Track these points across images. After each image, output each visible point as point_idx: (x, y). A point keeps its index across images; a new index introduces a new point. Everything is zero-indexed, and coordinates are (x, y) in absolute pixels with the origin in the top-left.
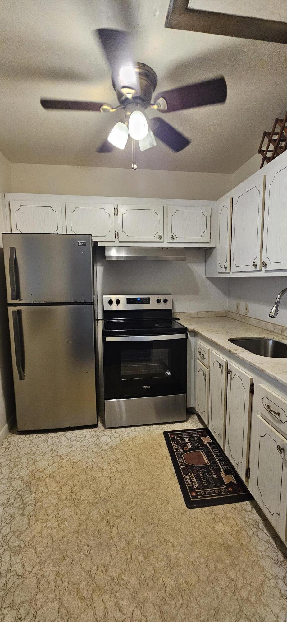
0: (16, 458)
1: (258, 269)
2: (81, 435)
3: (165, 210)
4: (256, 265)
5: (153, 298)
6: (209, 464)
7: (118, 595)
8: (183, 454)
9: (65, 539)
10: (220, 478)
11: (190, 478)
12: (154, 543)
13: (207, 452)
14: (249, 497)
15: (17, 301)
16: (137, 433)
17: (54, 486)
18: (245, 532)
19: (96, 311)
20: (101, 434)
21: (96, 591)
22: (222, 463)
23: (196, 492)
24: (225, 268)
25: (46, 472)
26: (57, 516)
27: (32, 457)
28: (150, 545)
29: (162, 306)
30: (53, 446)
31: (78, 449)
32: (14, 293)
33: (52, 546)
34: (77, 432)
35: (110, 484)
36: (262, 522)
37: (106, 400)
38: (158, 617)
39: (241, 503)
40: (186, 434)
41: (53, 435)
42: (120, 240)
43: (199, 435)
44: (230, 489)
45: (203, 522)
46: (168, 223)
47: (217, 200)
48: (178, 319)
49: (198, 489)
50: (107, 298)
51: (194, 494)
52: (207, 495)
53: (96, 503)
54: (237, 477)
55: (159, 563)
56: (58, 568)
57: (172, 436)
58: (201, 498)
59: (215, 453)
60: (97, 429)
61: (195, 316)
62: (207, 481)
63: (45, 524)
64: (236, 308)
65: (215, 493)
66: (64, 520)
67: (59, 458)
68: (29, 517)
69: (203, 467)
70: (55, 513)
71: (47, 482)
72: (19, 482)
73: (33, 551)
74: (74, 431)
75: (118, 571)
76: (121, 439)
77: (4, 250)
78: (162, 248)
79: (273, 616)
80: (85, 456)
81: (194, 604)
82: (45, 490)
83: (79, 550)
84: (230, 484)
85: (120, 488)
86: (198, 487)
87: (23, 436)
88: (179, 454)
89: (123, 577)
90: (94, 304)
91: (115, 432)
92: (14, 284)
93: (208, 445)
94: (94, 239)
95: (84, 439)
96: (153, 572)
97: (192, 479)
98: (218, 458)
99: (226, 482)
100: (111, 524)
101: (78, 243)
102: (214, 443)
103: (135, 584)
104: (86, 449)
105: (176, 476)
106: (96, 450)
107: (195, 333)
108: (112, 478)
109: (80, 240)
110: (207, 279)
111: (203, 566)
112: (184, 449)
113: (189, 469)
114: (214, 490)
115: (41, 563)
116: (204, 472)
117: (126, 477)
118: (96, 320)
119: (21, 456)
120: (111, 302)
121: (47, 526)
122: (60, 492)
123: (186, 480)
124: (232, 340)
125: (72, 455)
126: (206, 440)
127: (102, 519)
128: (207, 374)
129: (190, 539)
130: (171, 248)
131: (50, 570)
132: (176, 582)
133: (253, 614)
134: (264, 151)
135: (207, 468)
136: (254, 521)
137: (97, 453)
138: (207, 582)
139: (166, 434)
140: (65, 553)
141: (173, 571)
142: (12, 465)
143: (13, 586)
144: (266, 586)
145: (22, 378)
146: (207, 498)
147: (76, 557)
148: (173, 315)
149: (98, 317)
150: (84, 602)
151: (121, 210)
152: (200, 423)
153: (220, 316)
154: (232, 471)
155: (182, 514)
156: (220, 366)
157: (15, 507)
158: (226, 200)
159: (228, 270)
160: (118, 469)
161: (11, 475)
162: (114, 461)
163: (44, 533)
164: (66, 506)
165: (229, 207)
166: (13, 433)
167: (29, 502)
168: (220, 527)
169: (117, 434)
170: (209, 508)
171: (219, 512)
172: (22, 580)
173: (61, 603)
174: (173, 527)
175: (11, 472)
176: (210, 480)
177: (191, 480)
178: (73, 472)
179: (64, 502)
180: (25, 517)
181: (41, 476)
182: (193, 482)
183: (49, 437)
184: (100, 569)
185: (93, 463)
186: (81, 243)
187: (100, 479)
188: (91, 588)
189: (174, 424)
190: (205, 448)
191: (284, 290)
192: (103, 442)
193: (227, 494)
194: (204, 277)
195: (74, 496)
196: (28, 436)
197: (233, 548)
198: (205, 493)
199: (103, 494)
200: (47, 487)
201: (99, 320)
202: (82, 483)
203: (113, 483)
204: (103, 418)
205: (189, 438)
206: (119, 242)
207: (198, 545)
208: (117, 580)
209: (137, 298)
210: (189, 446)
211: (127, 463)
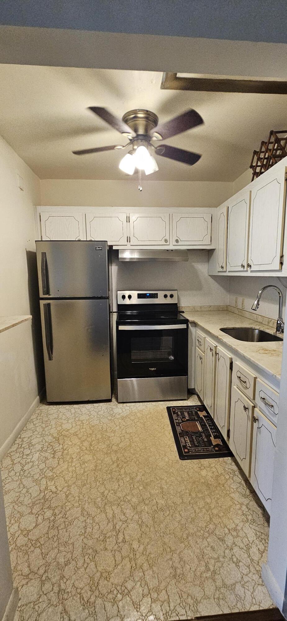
0: (46, 421)
1: (245, 269)
2: (98, 407)
3: (171, 217)
4: (244, 266)
5: (161, 294)
6: (202, 431)
7: (123, 507)
8: (181, 423)
9: (86, 474)
10: (210, 442)
11: (185, 440)
12: (151, 480)
13: (202, 423)
14: (230, 454)
15: (47, 296)
16: (144, 407)
17: (76, 441)
18: (223, 477)
19: (111, 305)
20: (114, 407)
21: (108, 504)
22: (213, 431)
23: (189, 449)
24: (222, 267)
25: (70, 431)
26: (79, 460)
27: (59, 421)
28: (149, 480)
29: (169, 301)
30: (75, 414)
31: (96, 417)
32: (45, 289)
33: (76, 477)
34: (95, 404)
35: (120, 441)
36: (238, 470)
37: (119, 379)
38: (151, 520)
39: (224, 458)
40: (186, 409)
41: (75, 406)
42: (132, 243)
43: (196, 410)
44: (216, 449)
45: (191, 469)
46: (173, 228)
47: (217, 207)
48: (183, 312)
49: (190, 447)
50: (120, 293)
51: (186, 450)
52: (197, 451)
53: (109, 453)
54: (223, 440)
55: (154, 491)
56: (81, 490)
57: (174, 410)
58: (191, 453)
59: (208, 423)
60: (111, 403)
61: (199, 310)
62: (199, 442)
63: (70, 464)
64: (235, 303)
65: (204, 451)
66: (84, 463)
67: (80, 422)
68: (59, 459)
69: (197, 433)
70: (78, 458)
71: (71, 438)
72: (50, 437)
73: (63, 479)
74: (92, 404)
75: (124, 494)
76: (131, 411)
77: (37, 254)
78: (168, 250)
79: (234, 524)
80: (101, 422)
81: (177, 515)
82: (70, 443)
83: (96, 480)
84: (217, 445)
85: (128, 444)
86: (190, 446)
87: (52, 406)
88: (178, 423)
89: (127, 497)
90: (108, 299)
91: (126, 406)
92: (45, 282)
93: (203, 418)
94: (109, 244)
95: (101, 410)
96: (149, 496)
97: (187, 441)
98: (210, 427)
99: (214, 443)
100: (120, 467)
101: (96, 247)
102: (209, 417)
103: (135, 502)
104: (102, 417)
105: (173, 438)
106: (110, 418)
107: (195, 324)
108: (122, 437)
109: (97, 246)
110: (210, 277)
111: (188, 494)
112: (183, 420)
113: (184, 433)
114: (203, 449)
115: (68, 486)
116: (196, 436)
117: (134, 437)
118: (111, 312)
119: (50, 420)
120: (124, 297)
121: (72, 465)
122: (81, 445)
123: (181, 441)
124: (222, 330)
125: (90, 421)
126: (202, 414)
127: (113, 463)
128: (203, 358)
129: (179, 479)
130: (176, 250)
131: (75, 491)
132: (165, 502)
133: (220, 523)
134: (254, 166)
135: (200, 433)
136: (232, 470)
137: (111, 420)
138: (188, 503)
139: (168, 408)
140: (86, 482)
141: (164, 496)
142: (44, 425)
143: (50, 497)
144: (232, 509)
145: (50, 359)
146: (197, 454)
147: (94, 485)
148: (178, 309)
149: (112, 310)
150: (99, 509)
151: (133, 218)
152: (199, 402)
153: (222, 310)
154: (220, 436)
155: (175, 463)
156: (211, 350)
157: (48, 452)
158: (222, 209)
159: (224, 270)
160: (127, 432)
161: (43, 432)
162: (124, 427)
163: (70, 469)
164: (86, 454)
165: (225, 214)
166: (43, 404)
167: (58, 450)
168: (204, 473)
169: (127, 407)
170: (197, 460)
171: (205, 463)
172: (55, 495)
173: (83, 509)
174: (167, 471)
175: (43, 430)
176: (201, 442)
177: (185, 441)
178: (91, 432)
179: (85, 451)
180: (56, 459)
181: (67, 434)
182: (187, 442)
183: (72, 407)
184: (111, 492)
185: (108, 427)
186: (98, 248)
187: (112, 438)
188: (104, 502)
189: (177, 402)
190: (201, 420)
191: (265, 287)
192: (116, 412)
193: (214, 452)
194: (207, 275)
195: (92, 448)
196: (55, 406)
197: (212, 486)
198: (195, 450)
199: (115, 448)
200: (71, 441)
201: (114, 312)
202: (98, 439)
203: (122, 441)
204: (117, 395)
205: (188, 412)
206: (131, 245)
207: (185, 483)
208: (122, 498)
209: (146, 294)
210: (187, 418)
211: (135, 428)
